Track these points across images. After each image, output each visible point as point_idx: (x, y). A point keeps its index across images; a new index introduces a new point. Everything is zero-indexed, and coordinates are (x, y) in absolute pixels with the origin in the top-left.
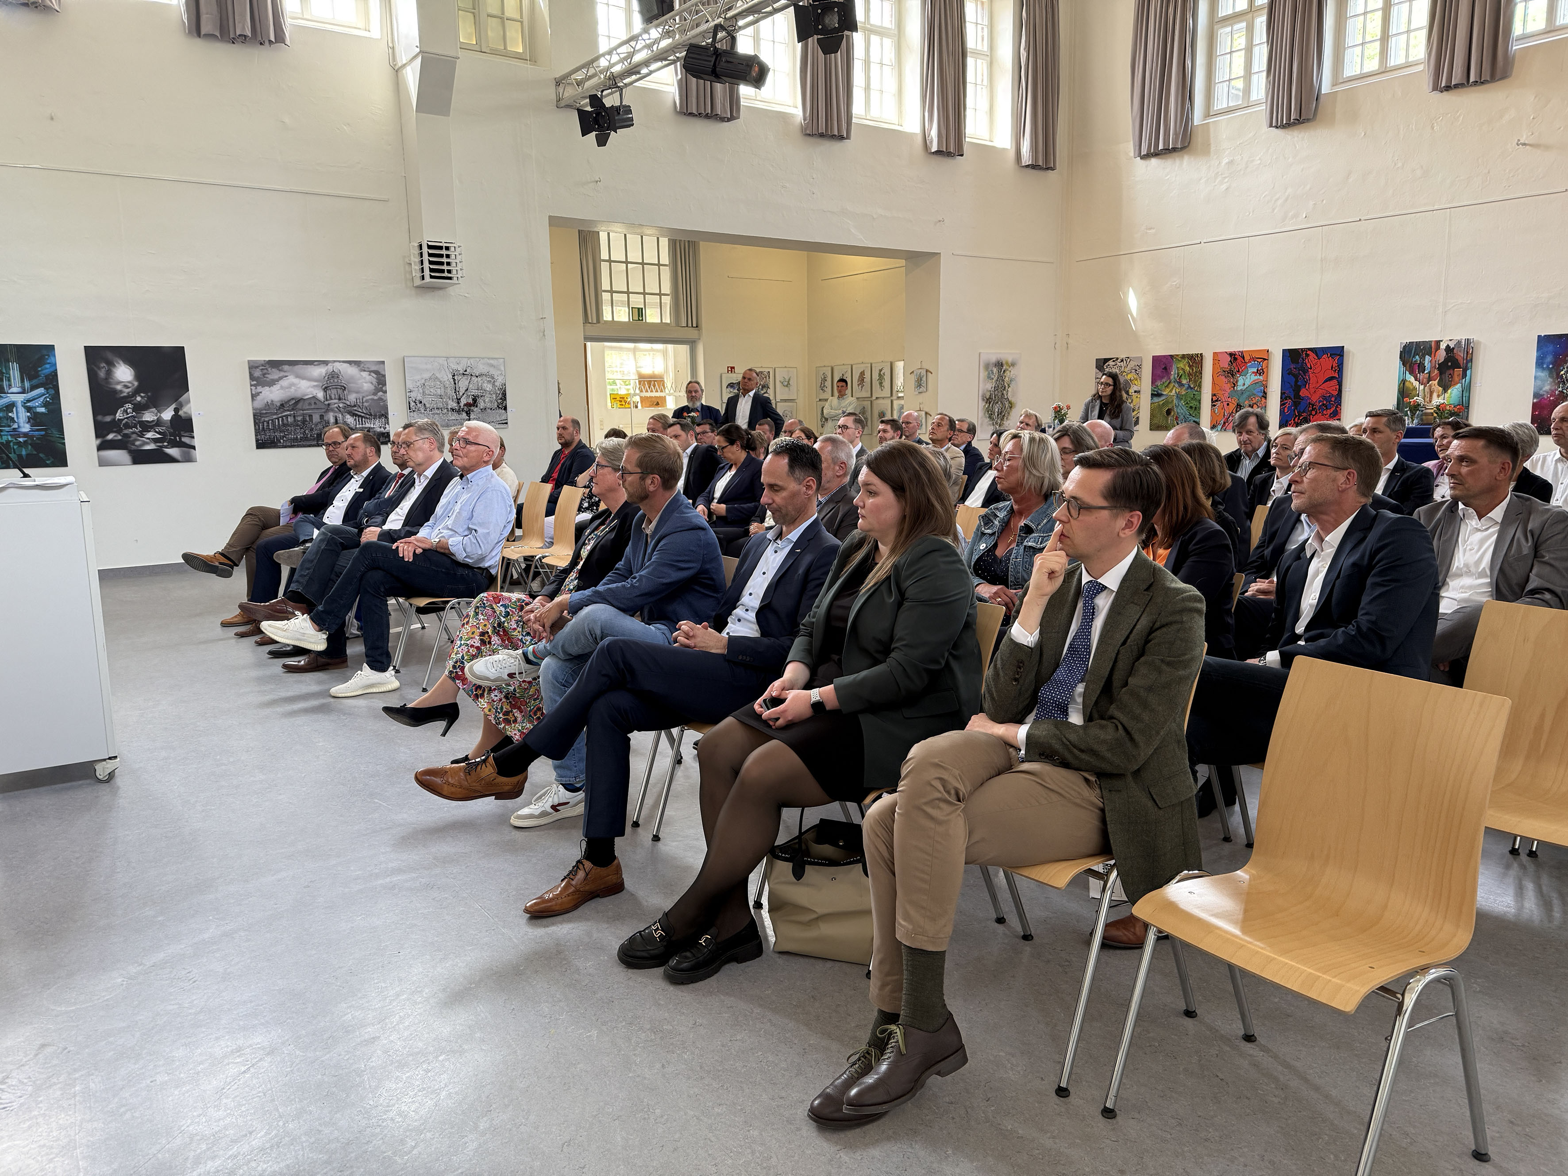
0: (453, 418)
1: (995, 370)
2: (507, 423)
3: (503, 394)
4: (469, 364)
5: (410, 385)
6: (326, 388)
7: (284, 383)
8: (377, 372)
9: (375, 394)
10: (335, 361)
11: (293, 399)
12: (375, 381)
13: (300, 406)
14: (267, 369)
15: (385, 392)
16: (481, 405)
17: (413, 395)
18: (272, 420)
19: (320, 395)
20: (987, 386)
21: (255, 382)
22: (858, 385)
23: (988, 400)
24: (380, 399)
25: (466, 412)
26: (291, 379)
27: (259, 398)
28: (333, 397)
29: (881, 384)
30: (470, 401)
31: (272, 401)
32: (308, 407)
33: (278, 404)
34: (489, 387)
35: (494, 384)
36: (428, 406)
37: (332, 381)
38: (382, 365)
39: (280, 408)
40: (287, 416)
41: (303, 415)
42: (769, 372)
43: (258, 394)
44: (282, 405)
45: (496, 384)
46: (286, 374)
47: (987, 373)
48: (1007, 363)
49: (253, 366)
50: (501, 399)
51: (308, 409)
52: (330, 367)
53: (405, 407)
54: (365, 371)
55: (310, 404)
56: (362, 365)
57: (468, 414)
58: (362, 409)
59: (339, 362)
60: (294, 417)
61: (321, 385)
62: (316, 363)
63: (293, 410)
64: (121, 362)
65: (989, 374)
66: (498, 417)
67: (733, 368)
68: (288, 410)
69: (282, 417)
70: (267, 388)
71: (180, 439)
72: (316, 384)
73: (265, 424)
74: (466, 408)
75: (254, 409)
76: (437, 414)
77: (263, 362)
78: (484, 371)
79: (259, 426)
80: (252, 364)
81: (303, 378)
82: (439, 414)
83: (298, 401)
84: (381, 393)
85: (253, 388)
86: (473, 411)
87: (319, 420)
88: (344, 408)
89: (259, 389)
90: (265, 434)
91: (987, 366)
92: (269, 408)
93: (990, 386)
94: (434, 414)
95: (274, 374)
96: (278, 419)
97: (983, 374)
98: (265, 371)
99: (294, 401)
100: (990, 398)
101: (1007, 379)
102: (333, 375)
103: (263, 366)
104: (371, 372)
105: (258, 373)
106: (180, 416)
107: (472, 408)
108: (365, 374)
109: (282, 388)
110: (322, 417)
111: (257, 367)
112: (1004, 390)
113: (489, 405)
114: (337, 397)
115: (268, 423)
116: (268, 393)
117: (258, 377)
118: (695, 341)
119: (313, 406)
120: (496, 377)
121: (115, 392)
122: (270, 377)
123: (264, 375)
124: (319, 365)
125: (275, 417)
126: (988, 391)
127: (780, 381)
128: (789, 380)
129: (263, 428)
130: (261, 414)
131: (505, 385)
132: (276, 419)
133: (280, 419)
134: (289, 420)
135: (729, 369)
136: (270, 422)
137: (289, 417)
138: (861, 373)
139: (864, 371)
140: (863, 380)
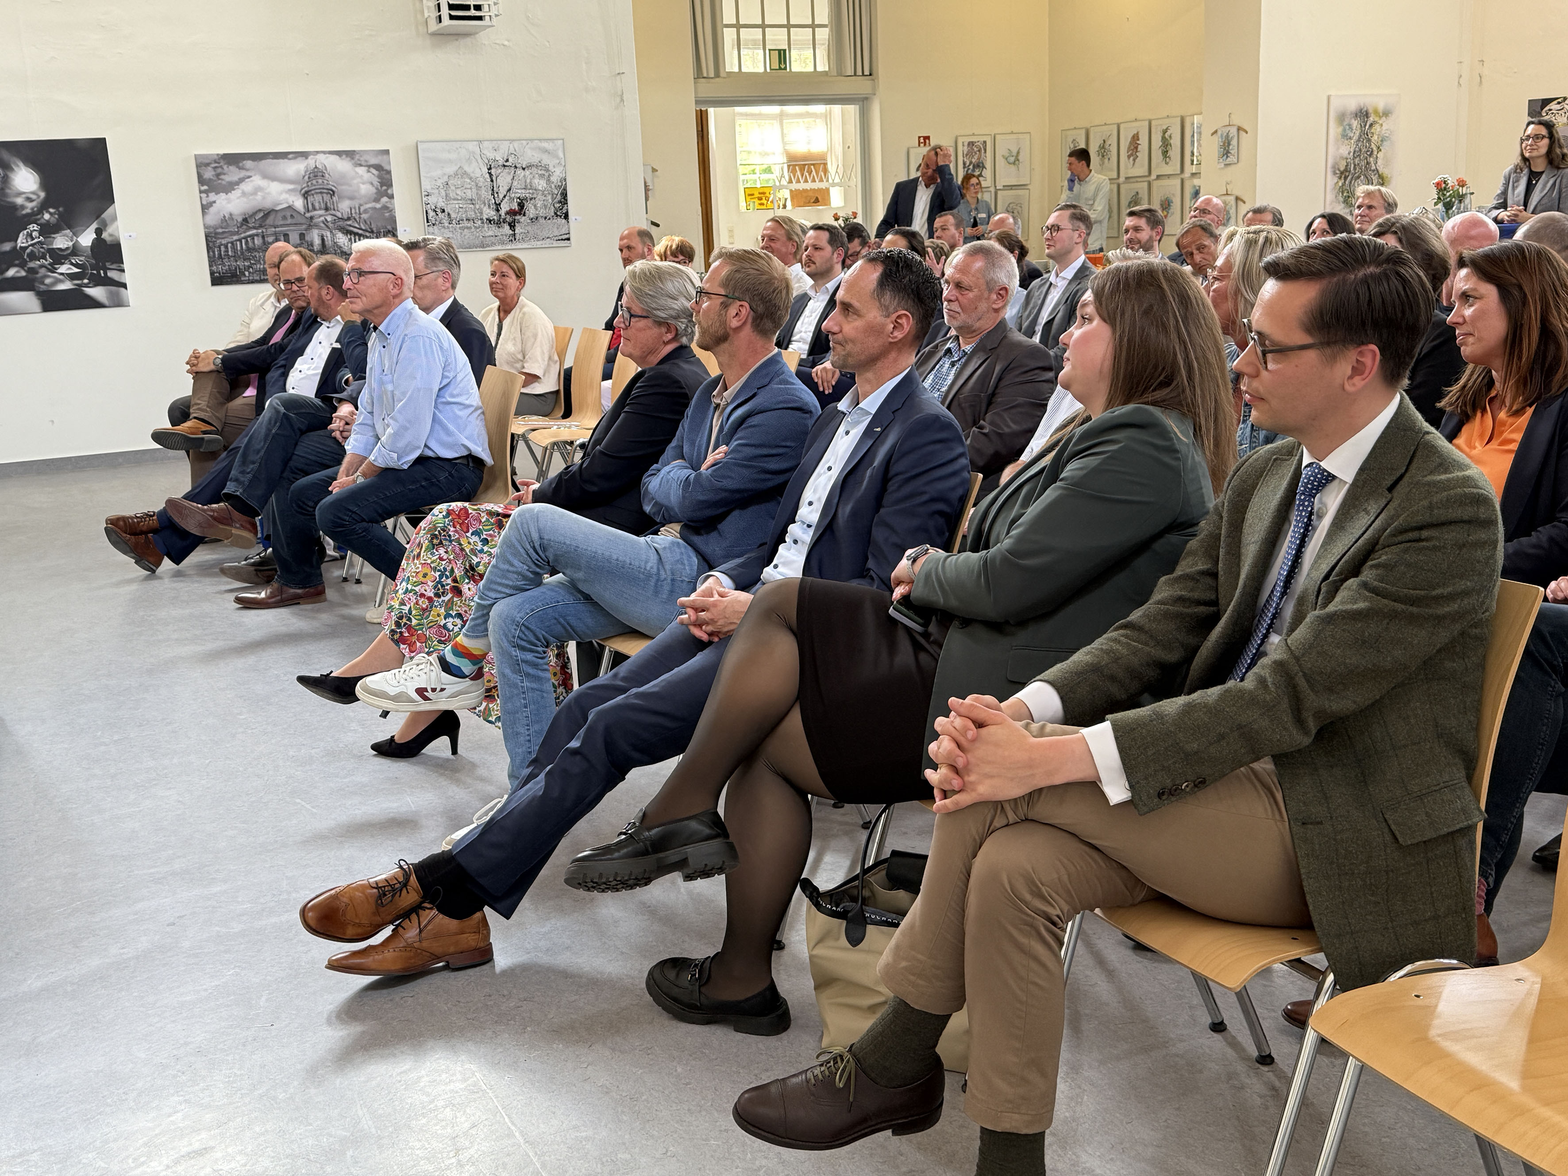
0: (490, 233)
1: (1355, 123)
2: (568, 239)
3: (562, 194)
4: (512, 150)
5: (427, 186)
6: (306, 192)
7: (246, 187)
8: (378, 167)
9: (377, 200)
10: (318, 152)
11: (260, 210)
12: (376, 181)
13: (270, 221)
14: (221, 167)
15: (391, 197)
16: (531, 211)
17: (432, 200)
18: (232, 243)
19: (299, 203)
20: (1341, 151)
21: (205, 187)
22: (1129, 157)
23: (1343, 174)
24: (385, 208)
25: (510, 224)
26: (257, 181)
27: (212, 210)
28: (317, 205)
29: (1165, 153)
30: (515, 207)
31: (231, 214)
32: (282, 223)
33: (240, 219)
34: (541, 184)
35: (549, 181)
36: (453, 215)
37: (314, 182)
38: (385, 157)
39: (242, 225)
40: (252, 237)
41: (275, 234)
42: (985, 142)
43: (211, 204)
44: (245, 220)
45: (552, 179)
46: (248, 174)
47: (1340, 129)
48: (1376, 112)
49: (202, 164)
50: (560, 202)
51: (282, 226)
52: (311, 162)
53: (422, 218)
54: (361, 165)
55: (285, 218)
56: (357, 157)
57: (512, 226)
58: (359, 224)
59: (324, 152)
60: (263, 237)
61: (299, 188)
62: (290, 156)
63: (261, 226)
64: (21, 164)
65: (1344, 130)
66: (555, 229)
67: (926, 138)
68: (254, 228)
69: (245, 238)
70: (223, 195)
71: (105, 273)
72: (292, 187)
73: (223, 249)
74: (509, 219)
75: (206, 227)
76: (468, 228)
77: (216, 157)
78: (535, 161)
79: (214, 252)
80: (199, 161)
81: (274, 179)
82: (470, 228)
83: (268, 213)
84: (385, 199)
85: (204, 195)
86: (519, 222)
87: (299, 242)
88: (334, 222)
89: (212, 197)
90: (223, 264)
91: (1341, 118)
92: (228, 226)
93: (1346, 150)
94: (463, 228)
95: (232, 174)
96: (240, 240)
97: (1335, 130)
98: (219, 170)
99: (262, 214)
100: (1346, 170)
101: (1375, 137)
102: (316, 174)
103: (216, 162)
104: (369, 166)
105: (209, 174)
106: (104, 241)
107: (517, 217)
108: (361, 171)
109: (244, 194)
110: (302, 236)
111: (207, 165)
112: (1370, 155)
113: (542, 212)
114: (323, 206)
115: (226, 247)
116: (224, 203)
117: (210, 179)
118: (866, 99)
119: (289, 221)
120: (551, 168)
121: (14, 207)
122: (227, 178)
123: (218, 175)
124: (295, 158)
125: (235, 238)
126: (1342, 158)
127: (1003, 156)
128: (1018, 153)
129: (220, 254)
130: (216, 234)
131: (565, 180)
132: (237, 240)
133: (243, 241)
134: (256, 242)
135: (922, 140)
136: (230, 245)
137: (256, 238)
138: (1133, 137)
139: (1138, 133)
140: (1136, 148)
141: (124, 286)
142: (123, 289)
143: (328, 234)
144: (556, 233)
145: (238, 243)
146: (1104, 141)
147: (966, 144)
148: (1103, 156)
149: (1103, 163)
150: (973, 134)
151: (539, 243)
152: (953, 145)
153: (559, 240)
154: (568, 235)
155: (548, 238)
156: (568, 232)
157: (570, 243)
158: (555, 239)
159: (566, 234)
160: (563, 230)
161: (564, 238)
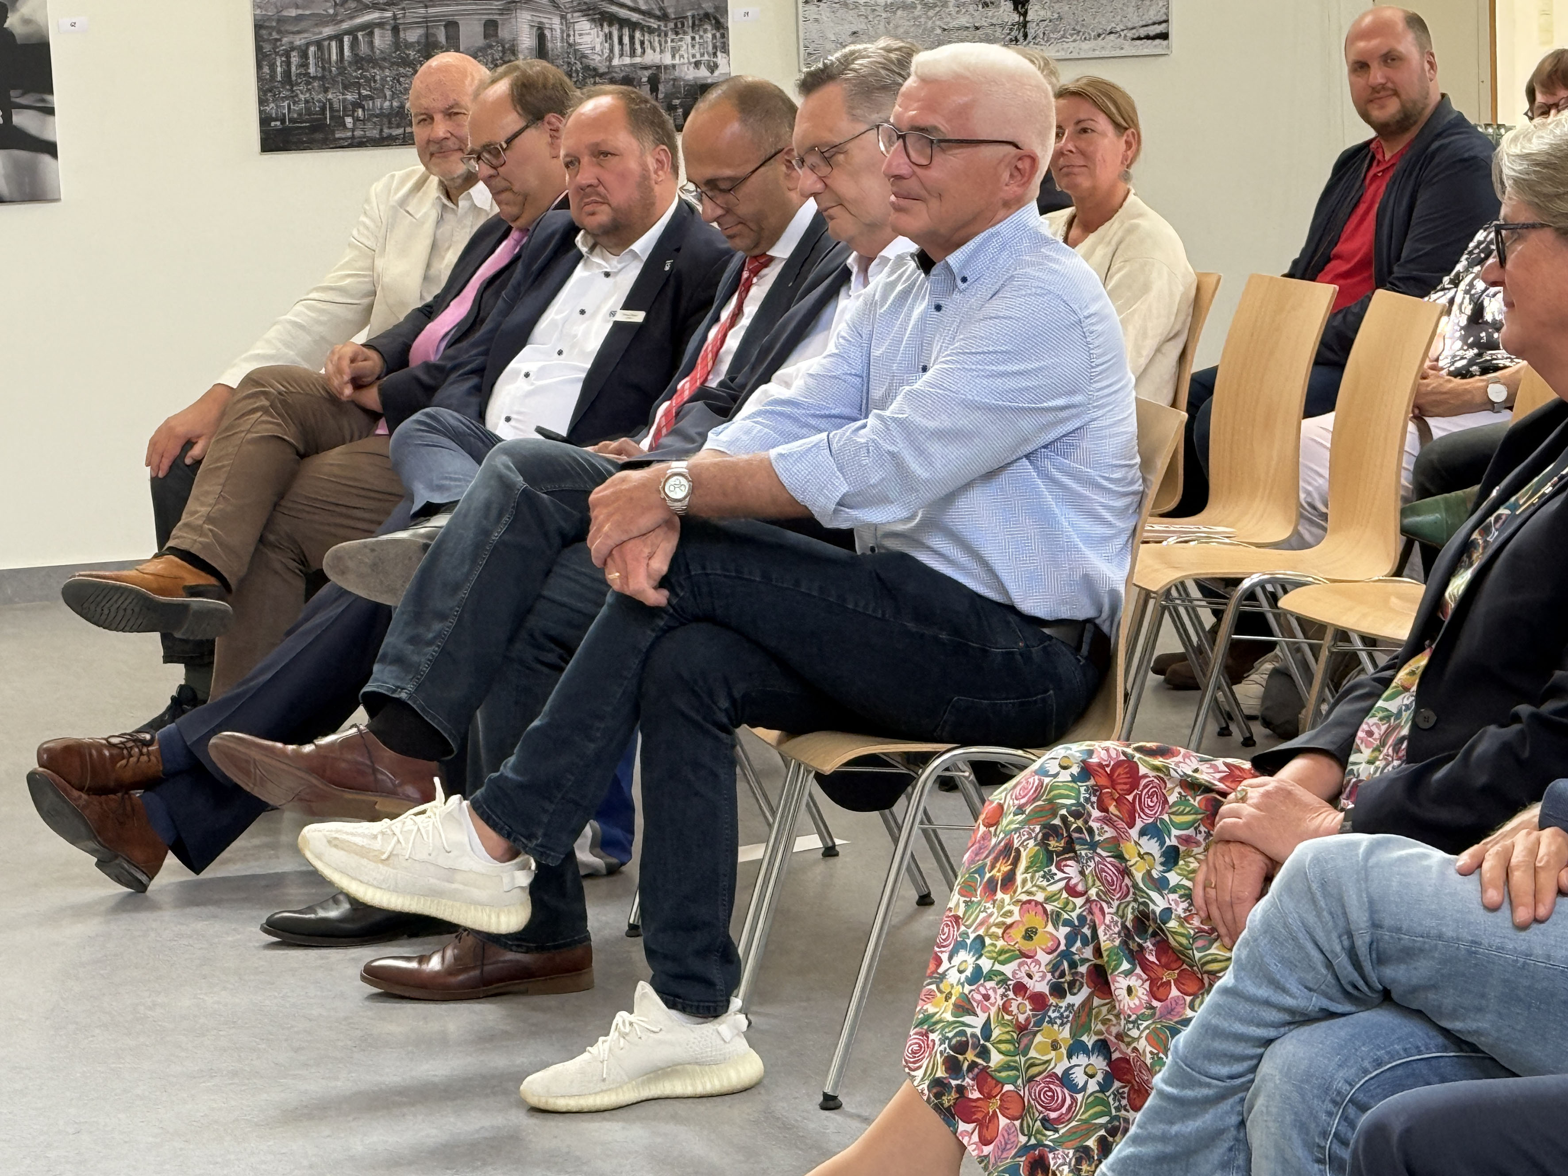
2: (1164, 36)
18: (319, 44)
40: (369, 28)
41: (426, 22)
57: (1019, 3)
60: (396, 30)
66: (1131, 10)
69: (352, 32)
71: (7, 118)
73: (295, 59)
79: (272, 67)
87: (480, 42)
90: (293, 98)
96: (339, 38)
106: (10, 35)
110: (491, 27)
115: (304, 55)
125: (328, 31)
129: (287, 73)
130: (281, 20)
132: (330, 38)
133: (346, 39)
134: (377, 42)
136: (312, 49)
137: (377, 32)
141: (51, 149)
142: (46, 158)
143: (556, 20)
144: (1135, 20)
145: (333, 44)
151: (1086, 45)
153: (1139, 38)
154: (1164, 25)
155: (1111, 33)
156: (1164, 18)
157: (1168, 47)
158: (1130, 34)
159: (1160, 23)
160: (1152, 12)
161: (1152, 34)
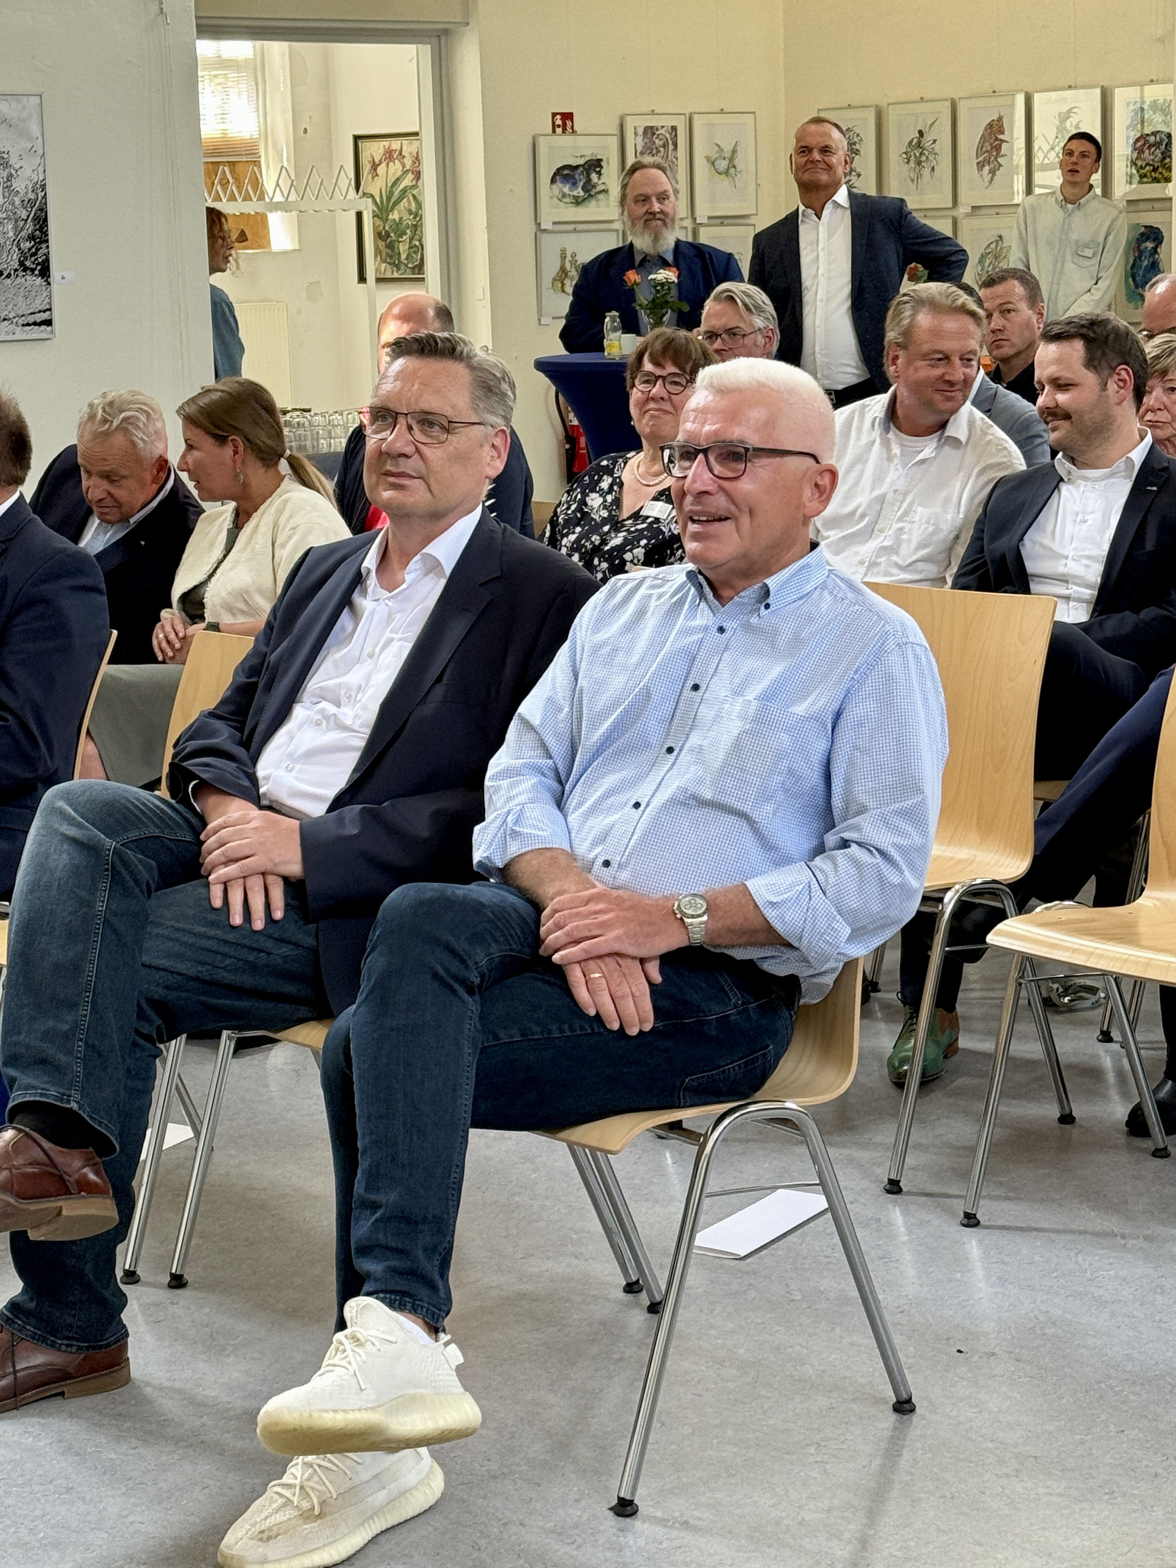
2: (48, 323)
3: (36, 219)
22: (980, 166)
35: (8, 188)
42: (674, 129)
45: (14, 185)
50: (31, 237)
66: (23, 300)
67: (568, 117)
118: (446, 32)
120: (14, 160)
127: (708, 158)
128: (734, 151)
131: (43, 187)
135: (559, 122)
138: (990, 126)
139: (1000, 119)
140: (998, 148)
144: (23, 309)
146: (921, 133)
147: (640, 131)
148: (919, 163)
149: (920, 176)
150: (653, 113)
152: (616, 130)
153: (28, 325)
154: (48, 313)
155: (5, 320)
156: (48, 307)
157: (52, 332)
158: (21, 322)
159: (44, 311)
160: (38, 302)
161: (38, 321)
